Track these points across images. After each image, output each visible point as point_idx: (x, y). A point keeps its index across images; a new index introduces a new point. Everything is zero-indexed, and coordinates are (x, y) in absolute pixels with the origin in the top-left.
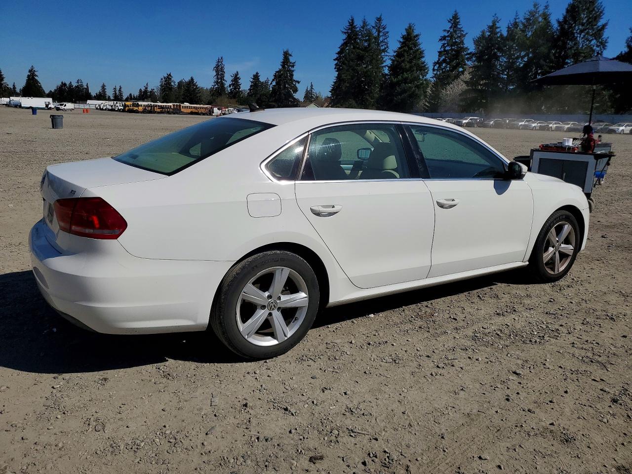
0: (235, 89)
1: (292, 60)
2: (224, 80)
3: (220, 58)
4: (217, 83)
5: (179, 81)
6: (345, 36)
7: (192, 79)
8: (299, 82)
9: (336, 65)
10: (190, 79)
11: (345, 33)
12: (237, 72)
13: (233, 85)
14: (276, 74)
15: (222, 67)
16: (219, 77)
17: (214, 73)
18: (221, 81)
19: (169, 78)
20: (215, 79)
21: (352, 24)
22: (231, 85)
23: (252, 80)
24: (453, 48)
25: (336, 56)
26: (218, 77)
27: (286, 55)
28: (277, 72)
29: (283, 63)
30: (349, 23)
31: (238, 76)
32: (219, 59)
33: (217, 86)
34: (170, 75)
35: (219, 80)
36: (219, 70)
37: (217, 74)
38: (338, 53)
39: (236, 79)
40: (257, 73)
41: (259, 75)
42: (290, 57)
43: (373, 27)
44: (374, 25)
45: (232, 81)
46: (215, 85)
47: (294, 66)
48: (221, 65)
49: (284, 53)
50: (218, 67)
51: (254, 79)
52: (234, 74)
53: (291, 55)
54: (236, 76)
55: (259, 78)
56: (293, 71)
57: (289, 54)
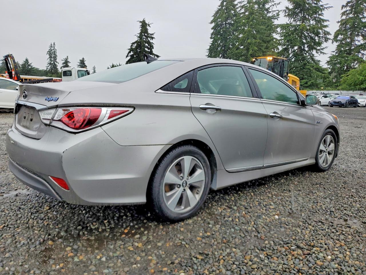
2: (56, 62)
3: (53, 44)
4: (50, 64)
7: (27, 60)
8: (158, 56)
9: (212, 34)
10: (25, 60)
12: (67, 57)
14: (132, 46)
15: (54, 51)
16: (52, 59)
17: (48, 56)
18: (54, 63)
20: (48, 61)
22: (62, 67)
23: (78, 64)
27: (144, 25)
28: (134, 43)
29: (141, 34)
31: (68, 60)
32: (51, 45)
33: (50, 67)
35: (52, 62)
36: (52, 54)
37: (51, 57)
39: (66, 63)
40: (83, 59)
41: (84, 60)
42: (148, 27)
45: (63, 64)
46: (48, 66)
47: (152, 38)
48: (53, 49)
49: (140, 22)
50: (51, 51)
51: (80, 63)
52: (65, 58)
53: (149, 25)
54: (67, 60)
55: (85, 62)
56: (152, 43)
57: (146, 24)
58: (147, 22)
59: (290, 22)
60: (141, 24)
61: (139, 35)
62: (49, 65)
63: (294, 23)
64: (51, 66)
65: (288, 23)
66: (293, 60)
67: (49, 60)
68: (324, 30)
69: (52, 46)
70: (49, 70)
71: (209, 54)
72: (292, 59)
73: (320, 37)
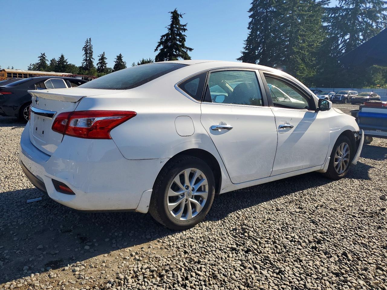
0: (102, 66)
2: (92, 58)
3: (89, 39)
4: (86, 60)
5: (51, 59)
7: (62, 56)
8: (191, 49)
9: (250, 23)
10: (60, 56)
12: (104, 53)
13: (100, 63)
14: (161, 39)
15: (90, 47)
17: (84, 52)
18: (90, 59)
19: (43, 57)
22: (98, 63)
26: (87, 56)
27: (175, 16)
28: (163, 36)
29: (172, 25)
33: (85, 63)
34: (44, 54)
35: (88, 58)
36: (88, 50)
37: (86, 53)
38: (251, 10)
39: (102, 59)
40: (120, 54)
41: (122, 56)
42: (180, 18)
45: (99, 60)
46: (84, 63)
47: (185, 30)
48: (89, 45)
49: (172, 13)
50: (87, 47)
51: (117, 59)
52: (101, 54)
53: (181, 16)
54: (103, 56)
55: (122, 58)
56: (184, 35)
57: (178, 15)
58: (179, 13)
59: (341, 5)
60: (172, 15)
61: (169, 27)
62: (84, 61)
63: (345, 7)
64: (87, 63)
65: (339, 6)
66: (344, 51)
67: (84, 56)
68: (383, 14)
69: (88, 41)
70: (85, 66)
71: (246, 47)
72: (342, 50)
73: (378, 22)
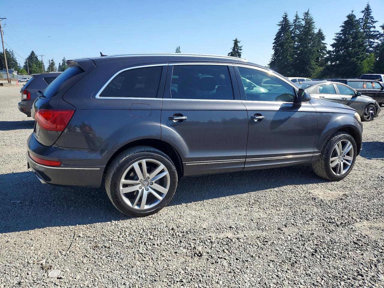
1: (239, 45)
6: (280, 27)
11: (280, 25)
21: (285, 19)
24: (365, 30)
25: (274, 41)
30: (284, 18)
43: (303, 19)
44: (303, 18)
